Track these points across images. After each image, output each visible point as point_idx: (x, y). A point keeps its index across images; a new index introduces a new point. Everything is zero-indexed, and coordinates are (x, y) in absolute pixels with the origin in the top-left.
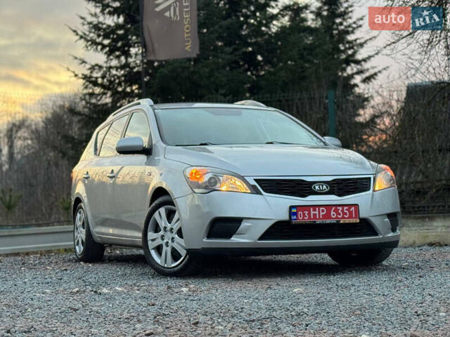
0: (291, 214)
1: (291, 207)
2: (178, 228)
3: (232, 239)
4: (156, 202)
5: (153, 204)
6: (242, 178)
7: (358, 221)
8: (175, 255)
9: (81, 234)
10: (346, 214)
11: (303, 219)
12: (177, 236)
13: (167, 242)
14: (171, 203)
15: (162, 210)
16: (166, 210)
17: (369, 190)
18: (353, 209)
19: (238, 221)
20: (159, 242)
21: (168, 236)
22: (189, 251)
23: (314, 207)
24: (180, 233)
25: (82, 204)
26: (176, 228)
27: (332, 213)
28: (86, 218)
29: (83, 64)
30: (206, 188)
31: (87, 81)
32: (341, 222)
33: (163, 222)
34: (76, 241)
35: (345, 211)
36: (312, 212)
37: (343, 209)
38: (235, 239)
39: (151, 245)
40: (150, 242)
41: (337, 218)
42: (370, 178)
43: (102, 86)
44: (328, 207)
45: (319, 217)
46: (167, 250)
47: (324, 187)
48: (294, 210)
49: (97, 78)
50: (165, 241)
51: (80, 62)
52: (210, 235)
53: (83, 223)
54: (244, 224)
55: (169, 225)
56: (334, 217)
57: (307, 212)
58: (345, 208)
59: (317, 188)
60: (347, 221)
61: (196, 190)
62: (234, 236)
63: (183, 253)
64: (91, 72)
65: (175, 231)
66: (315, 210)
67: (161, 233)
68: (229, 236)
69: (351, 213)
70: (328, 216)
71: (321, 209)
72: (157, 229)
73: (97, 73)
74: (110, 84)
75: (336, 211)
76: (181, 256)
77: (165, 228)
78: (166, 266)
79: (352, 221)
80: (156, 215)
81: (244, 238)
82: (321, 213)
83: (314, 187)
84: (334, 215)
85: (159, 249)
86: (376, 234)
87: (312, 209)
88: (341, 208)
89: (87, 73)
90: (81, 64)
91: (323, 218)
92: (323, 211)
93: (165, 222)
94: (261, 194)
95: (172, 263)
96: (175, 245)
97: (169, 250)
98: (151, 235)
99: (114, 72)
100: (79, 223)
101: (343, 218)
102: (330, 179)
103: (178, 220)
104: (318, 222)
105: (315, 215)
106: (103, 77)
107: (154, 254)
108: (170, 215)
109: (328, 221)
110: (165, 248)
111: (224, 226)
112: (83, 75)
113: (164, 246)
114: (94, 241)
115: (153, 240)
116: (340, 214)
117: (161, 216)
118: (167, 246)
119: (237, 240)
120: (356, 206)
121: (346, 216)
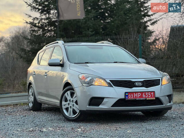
0: (125, 96)
1: (126, 93)
2: (76, 100)
3: (99, 106)
4: (66, 88)
5: (65, 90)
6: (104, 80)
7: (155, 99)
8: (74, 112)
9: (32, 99)
10: (149, 96)
11: (131, 98)
12: (75, 104)
13: (71, 106)
14: (73, 89)
15: (69, 92)
16: (70, 92)
17: (159, 85)
18: (152, 93)
19: (102, 99)
20: (67, 106)
21: (71, 104)
22: (80, 111)
23: (136, 92)
24: (76, 102)
25: (32, 85)
26: (75, 100)
27: (143, 95)
28: (34, 91)
29: (30, 17)
30: (88, 84)
31: (32, 25)
32: (147, 99)
33: (69, 98)
34: (29, 101)
35: (149, 94)
36: (135, 95)
37: (148, 93)
38: (101, 107)
39: (64, 107)
40: (63, 106)
42: (160, 79)
43: (38, 27)
44: (142, 93)
45: (137, 97)
46: (71, 110)
47: (140, 83)
48: (127, 94)
49: (36, 23)
50: (70, 106)
51: (29, 16)
52: (90, 104)
53: (33, 94)
54: (105, 100)
55: (72, 99)
56: (144, 97)
57: (132, 95)
58: (149, 93)
59: (137, 84)
60: (150, 99)
61: (84, 85)
62: (100, 105)
63: (78, 111)
64: (33, 21)
65: (74, 101)
66: (136, 94)
67: (68, 102)
68: (98, 105)
69: (151, 95)
70: (141, 96)
71: (138, 93)
72: (66, 100)
73: (36, 21)
74: (42, 26)
75: (145, 94)
76: (77, 113)
77: (70, 100)
78: (70, 117)
79: (152, 99)
80: (66, 94)
81: (104, 106)
82: (139, 95)
83: (136, 84)
84: (144, 96)
85: (67, 109)
86: (162, 104)
87: (134, 93)
88: (147, 93)
89: (32, 21)
90: (29, 17)
91: (139, 98)
92: (139, 94)
93: (70, 98)
94: (112, 87)
95: (73, 115)
96: (74, 108)
97: (72, 110)
98: (64, 103)
99: (43, 21)
100: (30, 94)
101: (148, 97)
102: (142, 80)
103: (76, 97)
104: (137, 99)
105: (136, 96)
106: (39, 23)
107: (65, 111)
108: (72, 94)
109: (142, 99)
110: (70, 109)
111: (96, 101)
112: (30, 22)
113: (69, 108)
114: (37, 102)
115: (64, 105)
116: (147, 96)
117: (68, 95)
118: (71, 108)
119: (102, 107)
120: (154, 92)
121: (149, 97)
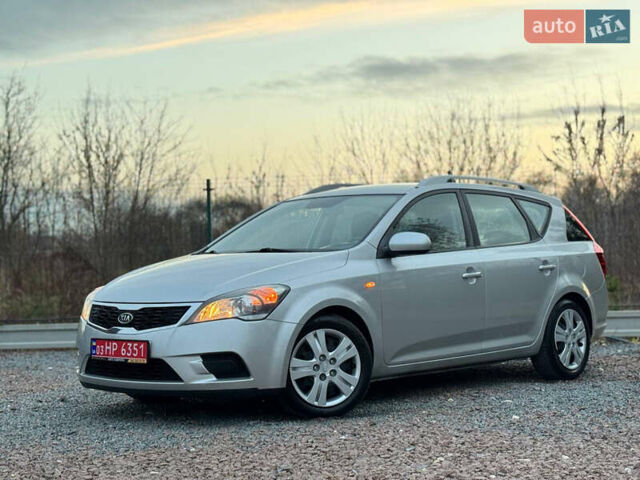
1: (93, 340)
7: (146, 361)
11: (99, 354)
18: (142, 346)
27: (123, 350)
32: (129, 361)
35: (135, 348)
36: (107, 347)
37: (133, 345)
41: (126, 356)
42: (188, 307)
44: (120, 342)
45: (111, 353)
47: (128, 317)
48: (94, 344)
56: (123, 354)
59: (122, 318)
60: (134, 360)
69: (140, 350)
70: (118, 353)
71: (114, 344)
75: (126, 347)
79: (139, 360)
82: (113, 349)
83: (120, 317)
87: (106, 343)
88: (130, 344)
91: (115, 355)
101: (132, 356)
104: (110, 359)
105: (108, 350)
109: (118, 359)
116: (129, 352)
120: (147, 343)
121: (135, 355)
